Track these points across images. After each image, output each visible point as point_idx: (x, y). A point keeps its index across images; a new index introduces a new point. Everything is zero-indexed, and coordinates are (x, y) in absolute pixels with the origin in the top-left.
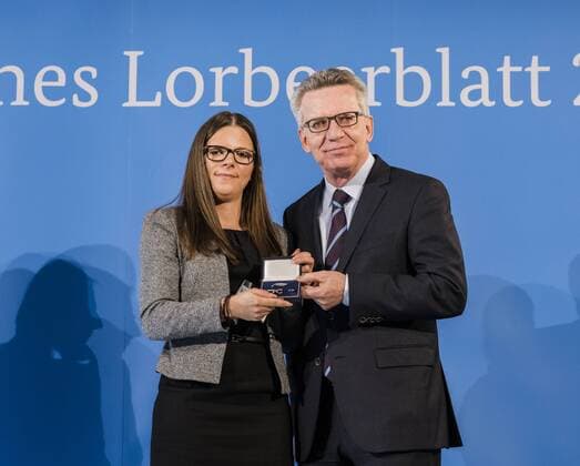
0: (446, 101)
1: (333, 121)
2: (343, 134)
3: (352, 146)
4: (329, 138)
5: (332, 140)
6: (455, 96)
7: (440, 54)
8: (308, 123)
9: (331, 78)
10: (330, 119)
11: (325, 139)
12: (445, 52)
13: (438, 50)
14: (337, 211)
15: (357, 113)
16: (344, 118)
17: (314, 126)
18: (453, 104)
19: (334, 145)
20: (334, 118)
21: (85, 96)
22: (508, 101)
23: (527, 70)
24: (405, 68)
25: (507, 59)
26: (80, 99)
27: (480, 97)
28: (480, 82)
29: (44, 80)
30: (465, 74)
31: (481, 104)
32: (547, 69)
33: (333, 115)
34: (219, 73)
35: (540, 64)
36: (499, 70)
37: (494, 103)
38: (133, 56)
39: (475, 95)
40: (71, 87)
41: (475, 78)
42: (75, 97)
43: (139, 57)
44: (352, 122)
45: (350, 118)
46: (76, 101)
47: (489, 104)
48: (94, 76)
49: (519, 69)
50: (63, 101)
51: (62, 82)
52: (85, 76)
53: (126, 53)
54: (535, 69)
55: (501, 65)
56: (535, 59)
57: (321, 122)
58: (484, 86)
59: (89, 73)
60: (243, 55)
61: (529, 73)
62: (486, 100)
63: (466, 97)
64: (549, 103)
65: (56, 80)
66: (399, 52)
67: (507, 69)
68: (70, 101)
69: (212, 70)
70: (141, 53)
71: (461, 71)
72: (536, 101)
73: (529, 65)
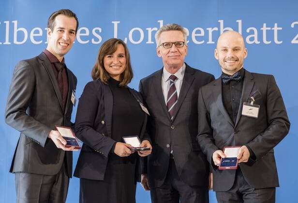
1: (174, 44)
2: (177, 50)
3: (180, 56)
4: (171, 51)
7: (238, 23)
8: (163, 44)
9: (174, 27)
11: (169, 51)
12: (240, 22)
13: (237, 21)
14: (172, 84)
15: (183, 42)
16: (178, 44)
19: (172, 54)
20: (174, 43)
21: (97, 40)
22: (265, 42)
23: (273, 29)
24: (224, 28)
25: (265, 25)
26: (95, 41)
27: (254, 40)
28: (254, 34)
29: (80, 33)
30: (248, 31)
31: (254, 43)
32: (281, 29)
33: (174, 42)
34: (150, 30)
35: (278, 26)
36: (261, 29)
37: (259, 42)
38: (116, 23)
39: (252, 39)
40: (91, 36)
41: (252, 32)
42: (93, 40)
43: (118, 24)
44: (181, 46)
45: (181, 45)
46: (93, 41)
48: (100, 31)
49: (269, 29)
50: (88, 41)
51: (87, 34)
52: (97, 31)
53: (113, 22)
54: (276, 28)
55: (263, 27)
56: (276, 25)
58: (256, 35)
59: (98, 30)
60: (159, 23)
61: (274, 30)
62: (256, 41)
63: (248, 40)
64: (281, 42)
65: (85, 33)
66: (221, 22)
67: (265, 29)
68: (91, 41)
69: (147, 29)
70: (119, 22)
71: (246, 30)
72: (276, 42)
73: (274, 27)
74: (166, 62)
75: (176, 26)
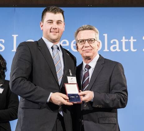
0: (106, 50)
1: (86, 41)
2: (89, 45)
3: (92, 50)
4: (84, 46)
5: (85, 47)
6: (109, 48)
7: (104, 36)
9: (87, 27)
10: (86, 40)
11: (83, 47)
12: (106, 35)
13: (104, 35)
14: (86, 71)
15: (94, 39)
16: (90, 41)
17: (80, 42)
18: (108, 51)
19: (86, 49)
20: (87, 40)
21: (1, 48)
22: (124, 50)
23: (130, 41)
25: (124, 38)
28: (116, 44)
30: (112, 42)
31: (116, 51)
32: (135, 40)
35: (134, 39)
36: (121, 41)
37: (120, 50)
39: (115, 48)
41: (115, 43)
43: (17, 37)
44: (92, 42)
45: (92, 41)
47: (119, 50)
48: (4, 42)
49: (127, 40)
54: (132, 40)
55: (122, 39)
56: (132, 37)
57: (83, 41)
58: (117, 45)
61: (130, 42)
62: (118, 49)
63: (112, 49)
64: (136, 50)
67: (124, 40)
70: (17, 35)
71: (111, 41)
72: (132, 50)
73: (130, 39)
74: (82, 55)
75: (89, 26)
